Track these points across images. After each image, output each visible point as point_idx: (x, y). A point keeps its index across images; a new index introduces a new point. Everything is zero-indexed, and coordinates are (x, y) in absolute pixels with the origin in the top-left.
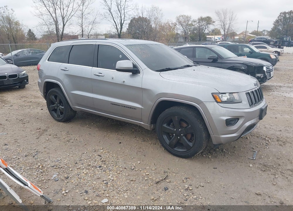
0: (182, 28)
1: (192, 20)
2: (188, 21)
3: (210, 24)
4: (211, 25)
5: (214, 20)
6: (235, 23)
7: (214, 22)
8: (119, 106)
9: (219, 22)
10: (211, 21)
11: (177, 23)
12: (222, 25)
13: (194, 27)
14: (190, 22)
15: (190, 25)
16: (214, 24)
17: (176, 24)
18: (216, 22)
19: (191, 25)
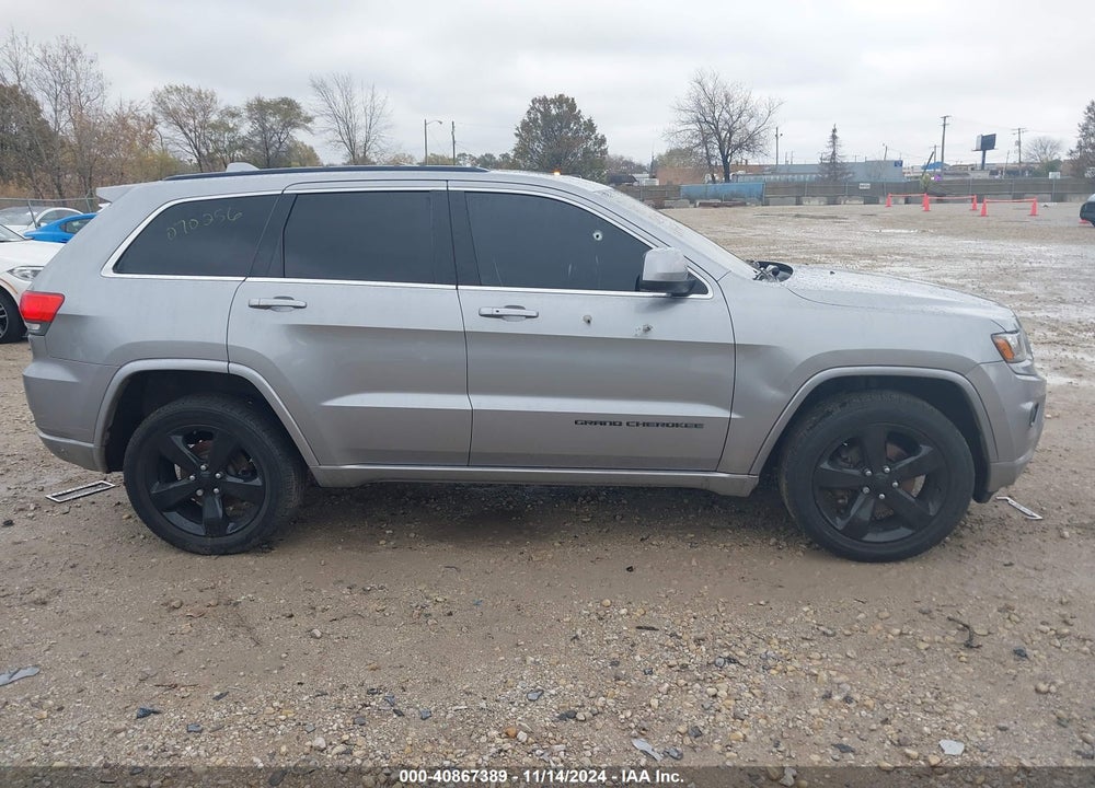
0: (185, 140)
1: (222, 107)
2: (206, 110)
3: (295, 125)
4: (297, 130)
5: (310, 114)
6: (386, 128)
7: (309, 120)
8: (621, 424)
9: (329, 119)
10: (299, 115)
11: (160, 117)
12: (343, 131)
13: (231, 134)
14: (214, 118)
15: (214, 127)
16: (309, 125)
17: (155, 123)
18: (315, 121)
19: (221, 126)
